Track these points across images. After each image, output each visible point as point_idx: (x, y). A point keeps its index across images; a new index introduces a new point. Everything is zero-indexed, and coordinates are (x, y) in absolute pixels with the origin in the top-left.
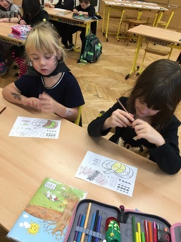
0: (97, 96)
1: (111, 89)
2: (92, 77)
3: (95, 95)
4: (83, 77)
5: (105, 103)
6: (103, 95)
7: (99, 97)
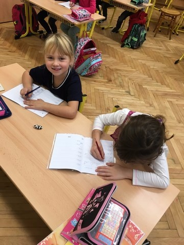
0: (129, 92)
1: (144, 87)
2: (126, 71)
3: (127, 92)
4: (117, 70)
5: (135, 102)
6: (134, 93)
7: (130, 95)
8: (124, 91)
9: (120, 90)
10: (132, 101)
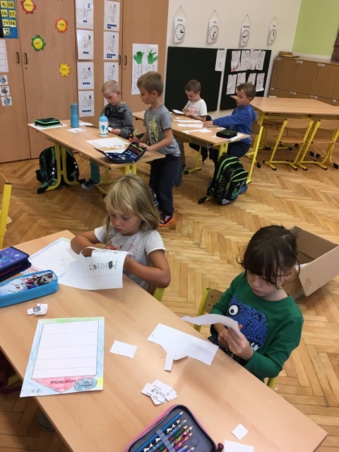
1: (226, 237)
2: (204, 216)
3: (195, 244)
4: (189, 215)
6: (207, 245)
7: (200, 247)
8: (191, 242)
9: (186, 242)
10: (200, 256)
